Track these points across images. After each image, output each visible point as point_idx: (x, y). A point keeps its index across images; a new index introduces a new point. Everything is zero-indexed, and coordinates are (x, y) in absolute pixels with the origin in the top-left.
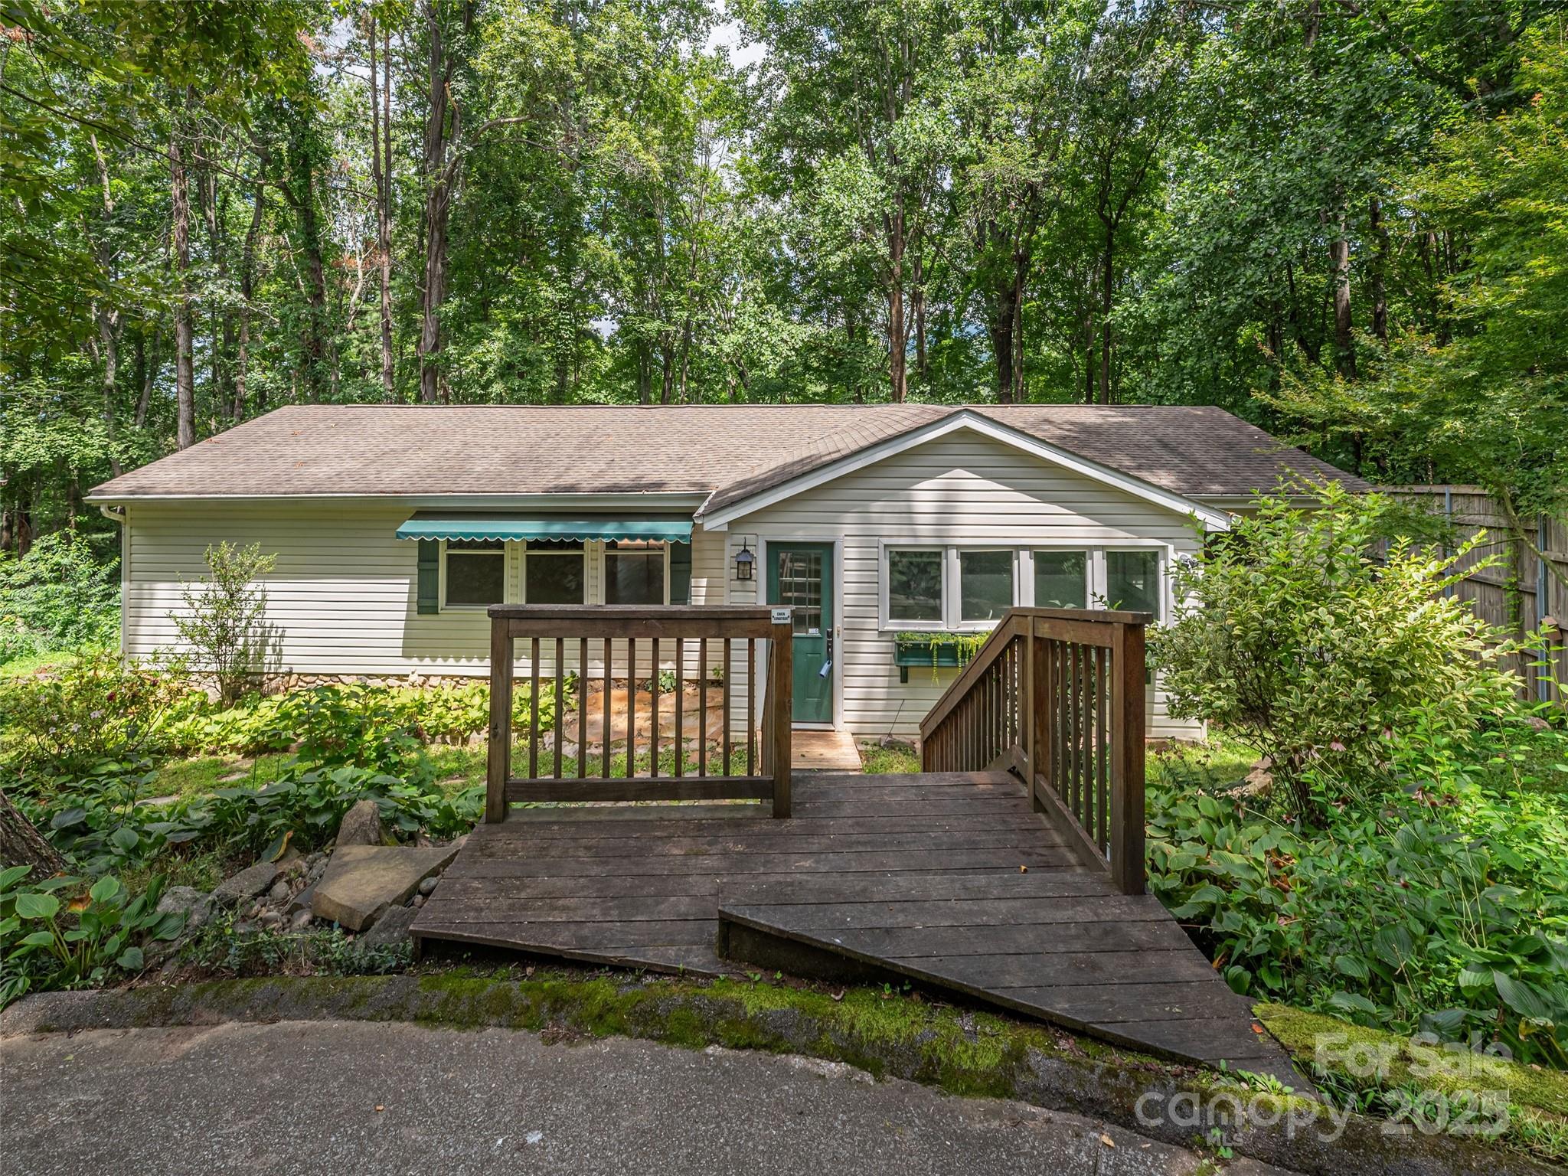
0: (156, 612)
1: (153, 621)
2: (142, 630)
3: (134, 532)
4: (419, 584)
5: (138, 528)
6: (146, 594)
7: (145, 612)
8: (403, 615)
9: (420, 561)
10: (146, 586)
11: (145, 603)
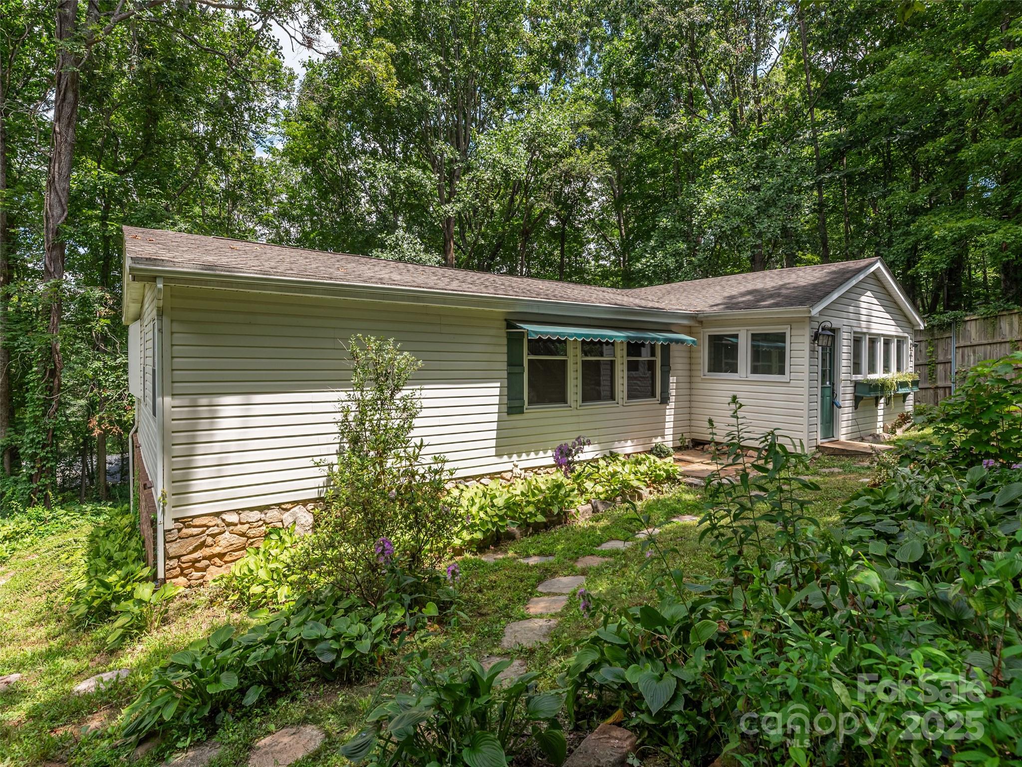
0: (220, 435)
1: (217, 447)
2: (200, 461)
3: (176, 327)
4: (508, 387)
5: (182, 322)
6: (203, 411)
7: (202, 436)
8: (495, 417)
9: (508, 365)
10: (204, 401)
11: (204, 424)
